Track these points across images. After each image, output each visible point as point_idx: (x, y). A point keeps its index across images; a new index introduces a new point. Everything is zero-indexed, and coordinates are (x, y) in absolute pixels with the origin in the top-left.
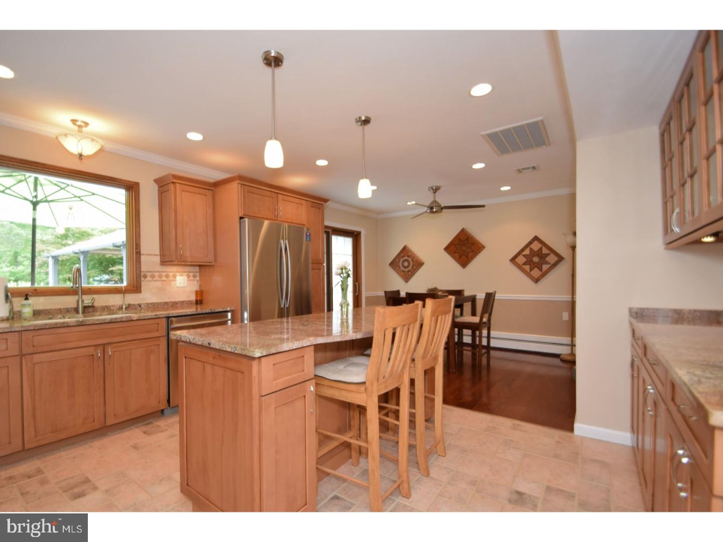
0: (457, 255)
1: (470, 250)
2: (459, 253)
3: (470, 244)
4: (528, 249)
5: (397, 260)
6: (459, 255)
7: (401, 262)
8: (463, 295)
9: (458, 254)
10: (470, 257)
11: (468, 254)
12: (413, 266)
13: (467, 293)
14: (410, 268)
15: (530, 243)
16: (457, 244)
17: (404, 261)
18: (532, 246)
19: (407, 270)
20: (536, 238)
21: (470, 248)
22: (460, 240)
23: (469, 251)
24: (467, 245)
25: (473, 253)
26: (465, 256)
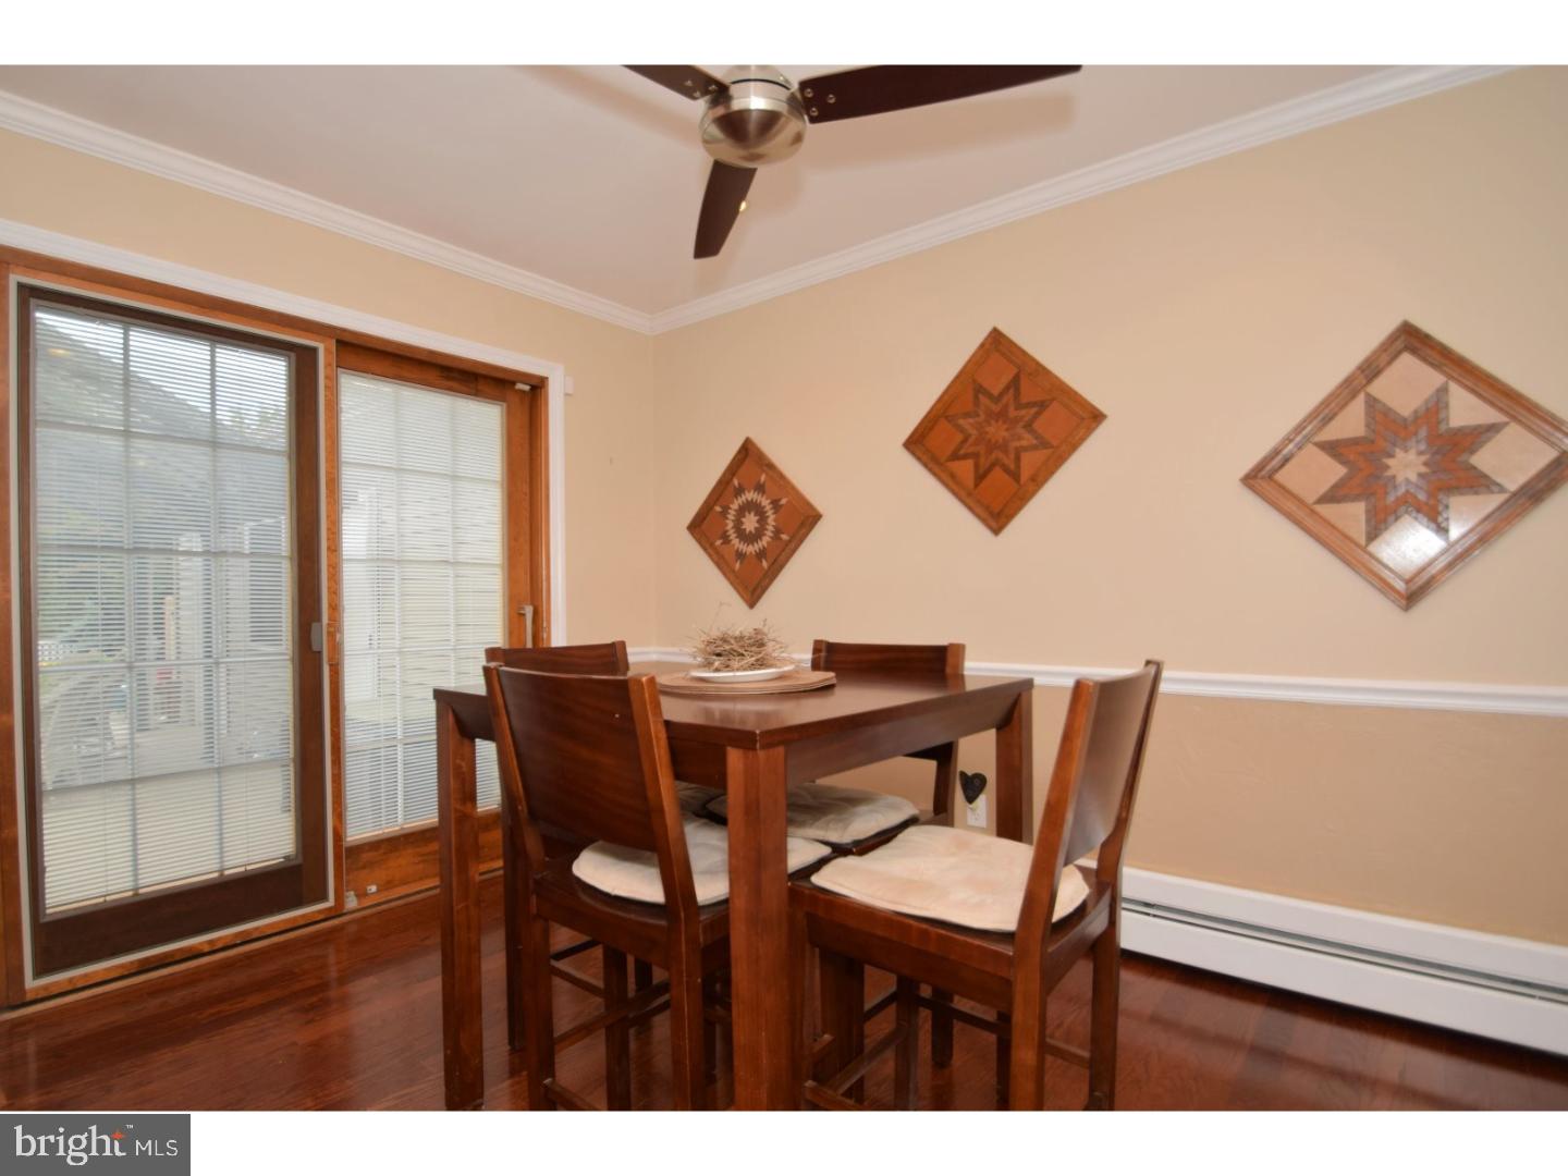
0: (965, 469)
1: (1027, 439)
2: (976, 456)
3: (1029, 405)
4: (1357, 407)
5: (718, 509)
6: (977, 466)
7: (731, 515)
8: (960, 678)
9: (969, 463)
10: (1025, 475)
11: (1018, 459)
12: (777, 532)
13: (981, 669)
14: (765, 541)
15: (1370, 370)
16: (967, 415)
17: (742, 511)
18: (1378, 388)
19: (751, 549)
20: (1411, 340)
21: (1028, 426)
22: (979, 390)
23: (1024, 443)
24: (1012, 413)
25: (1041, 455)
26: (1006, 470)
